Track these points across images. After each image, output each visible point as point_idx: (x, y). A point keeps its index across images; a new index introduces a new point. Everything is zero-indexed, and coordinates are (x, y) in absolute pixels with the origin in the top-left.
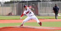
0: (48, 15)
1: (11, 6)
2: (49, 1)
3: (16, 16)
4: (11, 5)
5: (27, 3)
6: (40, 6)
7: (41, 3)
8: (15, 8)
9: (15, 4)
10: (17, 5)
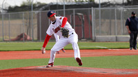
0: (117, 40)
1: (25, 18)
2: (118, 4)
3: (36, 41)
4: (23, 14)
5: (64, 10)
6: (97, 17)
7: (100, 9)
8: (35, 22)
9: (32, 11)
10: (38, 14)
